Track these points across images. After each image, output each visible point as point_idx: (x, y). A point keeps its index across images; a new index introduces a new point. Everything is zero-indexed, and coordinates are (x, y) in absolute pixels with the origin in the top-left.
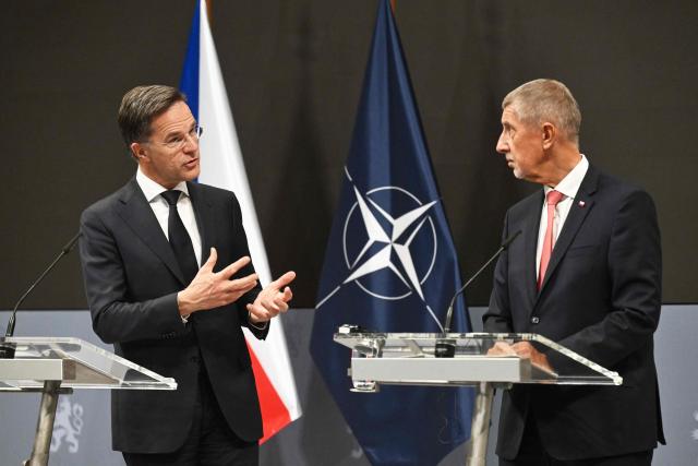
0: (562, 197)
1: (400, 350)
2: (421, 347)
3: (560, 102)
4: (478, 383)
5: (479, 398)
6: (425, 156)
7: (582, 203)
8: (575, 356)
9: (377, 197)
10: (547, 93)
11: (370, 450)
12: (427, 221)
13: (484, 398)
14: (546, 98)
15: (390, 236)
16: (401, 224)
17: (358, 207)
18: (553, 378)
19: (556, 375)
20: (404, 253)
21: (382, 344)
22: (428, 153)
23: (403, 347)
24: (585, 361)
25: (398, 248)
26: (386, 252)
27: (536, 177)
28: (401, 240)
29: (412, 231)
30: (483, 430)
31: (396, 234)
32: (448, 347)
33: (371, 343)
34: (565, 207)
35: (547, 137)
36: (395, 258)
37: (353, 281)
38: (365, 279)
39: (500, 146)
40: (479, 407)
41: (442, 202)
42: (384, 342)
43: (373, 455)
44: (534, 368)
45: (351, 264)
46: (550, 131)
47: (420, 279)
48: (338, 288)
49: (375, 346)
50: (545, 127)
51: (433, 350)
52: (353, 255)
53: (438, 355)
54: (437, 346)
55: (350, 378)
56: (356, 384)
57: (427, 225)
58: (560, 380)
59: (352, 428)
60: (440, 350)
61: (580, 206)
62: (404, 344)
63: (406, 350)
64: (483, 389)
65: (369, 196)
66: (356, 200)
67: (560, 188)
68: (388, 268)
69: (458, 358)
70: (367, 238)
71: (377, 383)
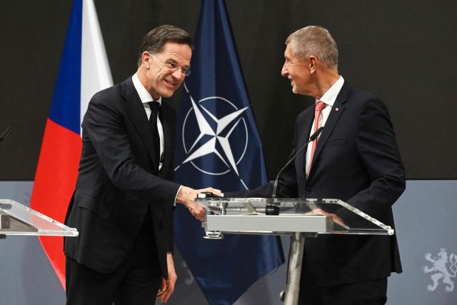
0: (324, 106)
1: (238, 210)
2: (255, 208)
3: (322, 43)
4: (294, 233)
5: (295, 243)
6: (241, 77)
7: (337, 109)
8: (362, 214)
9: (206, 104)
10: (313, 37)
11: (199, 279)
12: (242, 121)
13: (298, 244)
14: (313, 40)
15: (215, 131)
16: (223, 123)
17: (193, 111)
18: (346, 230)
19: (348, 228)
20: (225, 142)
21: (226, 206)
22: (242, 75)
23: (241, 208)
24: (369, 218)
25: (221, 139)
26: (212, 142)
27: (308, 92)
28: (223, 134)
29: (231, 128)
30: (297, 266)
31: (220, 129)
32: (274, 207)
33: (218, 205)
34: (327, 112)
35: (312, 65)
36: (218, 146)
37: (189, 162)
38: (197, 161)
39: (284, 71)
40: (294, 249)
41: (251, 108)
42: (227, 204)
43: (203, 283)
44: (335, 224)
45: (188, 149)
46: (313, 61)
47: (236, 161)
48: (179, 167)
49: (221, 207)
50: (311, 58)
51: (264, 210)
52: (189, 144)
53: (267, 213)
54: (267, 207)
55: (203, 229)
56: (207, 233)
57: (241, 124)
58: (350, 231)
59: (187, 264)
60: (269, 210)
61: (336, 112)
62: (242, 205)
63: (243, 210)
64: (297, 238)
65: (201, 103)
66: (192, 106)
67: (323, 99)
68: (214, 153)
69: (281, 215)
70: (199, 133)
71: (222, 232)
